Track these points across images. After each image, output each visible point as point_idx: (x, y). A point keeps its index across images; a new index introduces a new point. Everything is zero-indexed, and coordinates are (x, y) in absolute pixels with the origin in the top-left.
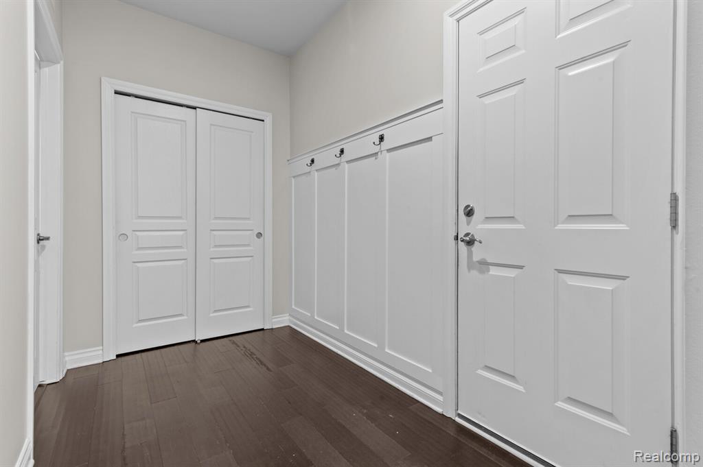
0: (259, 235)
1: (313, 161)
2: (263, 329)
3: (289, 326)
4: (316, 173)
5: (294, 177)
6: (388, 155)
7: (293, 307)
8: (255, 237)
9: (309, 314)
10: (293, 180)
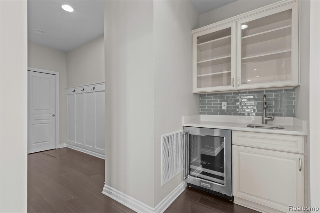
0: (54, 115)
1: (74, 91)
2: (55, 149)
3: (66, 147)
4: (76, 95)
5: (69, 95)
6: (96, 93)
7: (68, 140)
8: (52, 116)
9: (73, 142)
10: (68, 96)
